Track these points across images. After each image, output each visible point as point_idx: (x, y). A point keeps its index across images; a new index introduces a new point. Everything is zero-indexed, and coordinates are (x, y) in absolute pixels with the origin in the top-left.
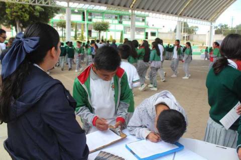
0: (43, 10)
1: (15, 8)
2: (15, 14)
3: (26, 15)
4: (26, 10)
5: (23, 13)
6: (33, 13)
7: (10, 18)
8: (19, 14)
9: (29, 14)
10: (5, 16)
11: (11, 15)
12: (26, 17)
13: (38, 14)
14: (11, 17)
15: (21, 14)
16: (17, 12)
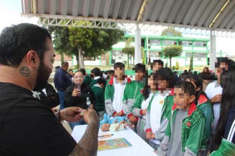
0: (108, 35)
1: (78, 34)
2: (78, 41)
3: (89, 41)
4: (90, 36)
5: (86, 40)
6: (96, 39)
7: (73, 46)
8: (82, 40)
9: (92, 40)
10: (68, 44)
11: (74, 42)
12: (89, 44)
13: (102, 39)
14: (74, 45)
15: (85, 41)
16: (80, 39)
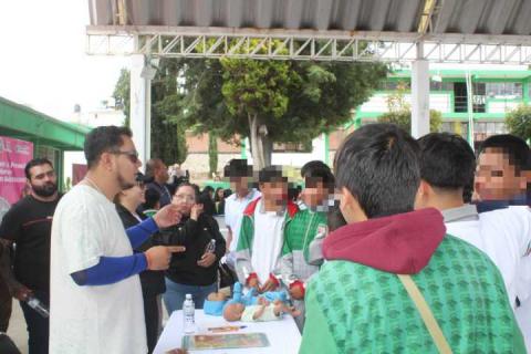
0: (334, 78)
1: (247, 76)
2: (246, 96)
3: (280, 97)
4: (280, 83)
5: (269, 93)
6: (301, 89)
7: (232, 110)
8: (258, 95)
9: (288, 95)
10: (219, 106)
11: (237, 100)
12: (279, 105)
13: (317, 91)
14: (236, 108)
15: (266, 96)
16: (251, 91)
